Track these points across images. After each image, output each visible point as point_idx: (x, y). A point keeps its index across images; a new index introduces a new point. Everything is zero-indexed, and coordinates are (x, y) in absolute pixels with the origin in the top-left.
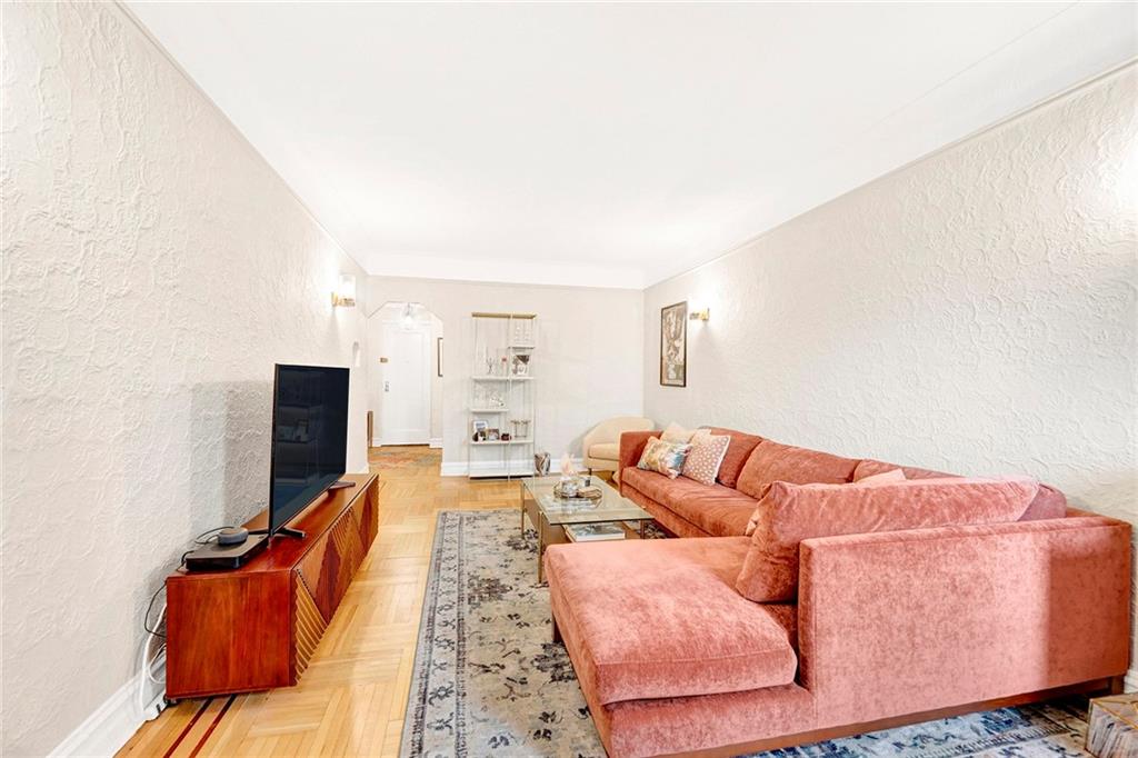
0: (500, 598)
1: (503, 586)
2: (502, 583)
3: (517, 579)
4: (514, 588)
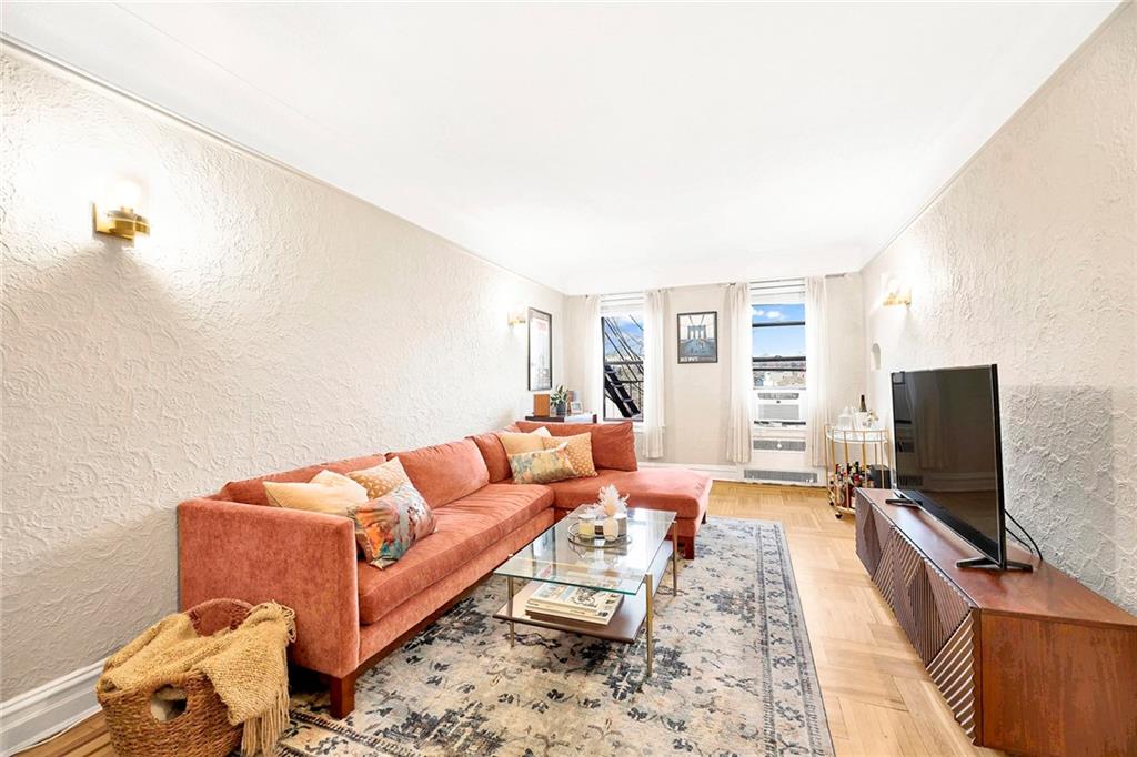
0: (722, 591)
1: (716, 602)
2: (715, 606)
3: (697, 604)
4: (704, 597)
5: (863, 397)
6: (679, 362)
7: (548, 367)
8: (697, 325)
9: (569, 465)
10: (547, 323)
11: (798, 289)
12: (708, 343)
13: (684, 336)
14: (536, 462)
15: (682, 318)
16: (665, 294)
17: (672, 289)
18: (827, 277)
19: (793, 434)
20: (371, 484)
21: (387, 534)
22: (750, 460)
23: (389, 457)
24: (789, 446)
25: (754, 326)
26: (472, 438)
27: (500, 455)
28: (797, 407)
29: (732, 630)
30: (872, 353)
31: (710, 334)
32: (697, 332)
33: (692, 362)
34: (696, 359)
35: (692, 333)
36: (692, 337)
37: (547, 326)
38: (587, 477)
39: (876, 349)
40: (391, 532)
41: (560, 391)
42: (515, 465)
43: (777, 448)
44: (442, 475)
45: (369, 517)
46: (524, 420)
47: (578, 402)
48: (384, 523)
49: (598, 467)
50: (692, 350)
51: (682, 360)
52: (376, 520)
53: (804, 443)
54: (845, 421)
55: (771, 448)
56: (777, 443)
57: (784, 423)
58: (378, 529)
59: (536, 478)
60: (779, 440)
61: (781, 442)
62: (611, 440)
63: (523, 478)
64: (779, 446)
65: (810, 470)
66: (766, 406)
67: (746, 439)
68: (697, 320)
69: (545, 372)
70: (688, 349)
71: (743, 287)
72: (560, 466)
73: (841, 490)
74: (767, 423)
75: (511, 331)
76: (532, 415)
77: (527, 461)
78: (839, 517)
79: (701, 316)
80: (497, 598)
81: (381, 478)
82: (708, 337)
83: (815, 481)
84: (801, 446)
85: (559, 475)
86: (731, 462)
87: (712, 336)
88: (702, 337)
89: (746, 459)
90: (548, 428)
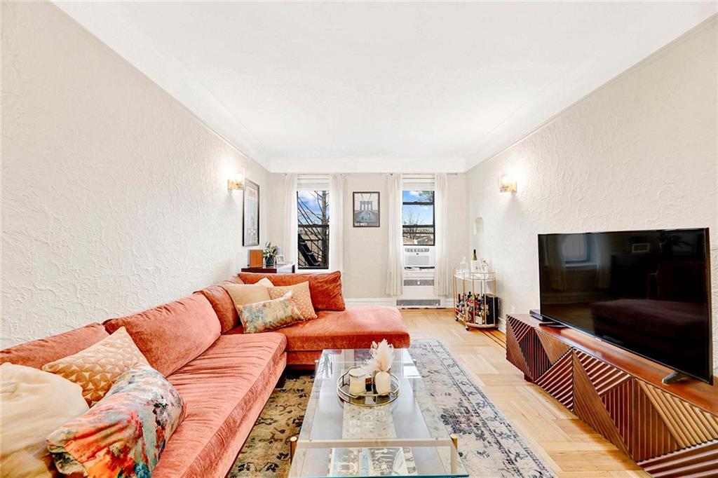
5: (475, 251)
6: (354, 226)
7: (257, 228)
8: (366, 200)
9: (297, 312)
10: (256, 192)
11: (430, 181)
12: (373, 213)
13: (357, 208)
14: (266, 311)
15: (356, 195)
16: (345, 176)
17: (349, 174)
18: (448, 174)
19: (427, 275)
20: (87, 375)
21: (125, 460)
22: (402, 293)
23: (111, 327)
24: (424, 283)
25: (404, 203)
26: (202, 292)
27: (229, 306)
28: (428, 257)
29: (478, 453)
30: (474, 223)
31: (375, 208)
32: (366, 206)
33: (363, 226)
34: (366, 224)
35: (363, 206)
36: (363, 209)
37: (257, 194)
38: (309, 320)
39: (479, 221)
40: (131, 455)
41: (268, 247)
42: (245, 316)
43: (417, 285)
44: (177, 338)
45: (89, 445)
46: (240, 272)
47: (281, 255)
48: (118, 445)
49: (317, 310)
50: (363, 218)
51: (356, 224)
52: (103, 444)
53: (433, 281)
54: (464, 267)
55: (413, 285)
56: (416, 281)
57: (420, 268)
58: (108, 458)
59: (268, 326)
60: (418, 279)
61: (420, 281)
62: (326, 286)
63: (255, 328)
64: (419, 283)
65: (436, 298)
66: (410, 257)
67: (399, 279)
68: (366, 197)
69: (254, 232)
70: (361, 216)
71: (398, 176)
72: (289, 313)
73: (469, 312)
74: (410, 268)
75: (230, 194)
76: (247, 267)
77: (258, 311)
78: (467, 329)
79: (369, 194)
80: (252, 468)
81: (103, 361)
82: (373, 209)
83: (439, 305)
84: (431, 283)
85: (289, 320)
86: (389, 296)
87: (377, 209)
88: (370, 209)
89: (399, 292)
90: (269, 278)
